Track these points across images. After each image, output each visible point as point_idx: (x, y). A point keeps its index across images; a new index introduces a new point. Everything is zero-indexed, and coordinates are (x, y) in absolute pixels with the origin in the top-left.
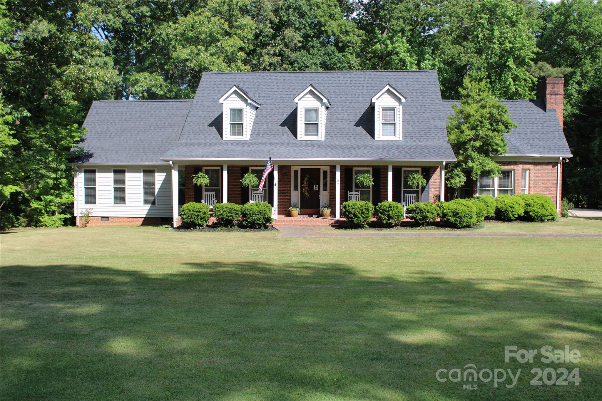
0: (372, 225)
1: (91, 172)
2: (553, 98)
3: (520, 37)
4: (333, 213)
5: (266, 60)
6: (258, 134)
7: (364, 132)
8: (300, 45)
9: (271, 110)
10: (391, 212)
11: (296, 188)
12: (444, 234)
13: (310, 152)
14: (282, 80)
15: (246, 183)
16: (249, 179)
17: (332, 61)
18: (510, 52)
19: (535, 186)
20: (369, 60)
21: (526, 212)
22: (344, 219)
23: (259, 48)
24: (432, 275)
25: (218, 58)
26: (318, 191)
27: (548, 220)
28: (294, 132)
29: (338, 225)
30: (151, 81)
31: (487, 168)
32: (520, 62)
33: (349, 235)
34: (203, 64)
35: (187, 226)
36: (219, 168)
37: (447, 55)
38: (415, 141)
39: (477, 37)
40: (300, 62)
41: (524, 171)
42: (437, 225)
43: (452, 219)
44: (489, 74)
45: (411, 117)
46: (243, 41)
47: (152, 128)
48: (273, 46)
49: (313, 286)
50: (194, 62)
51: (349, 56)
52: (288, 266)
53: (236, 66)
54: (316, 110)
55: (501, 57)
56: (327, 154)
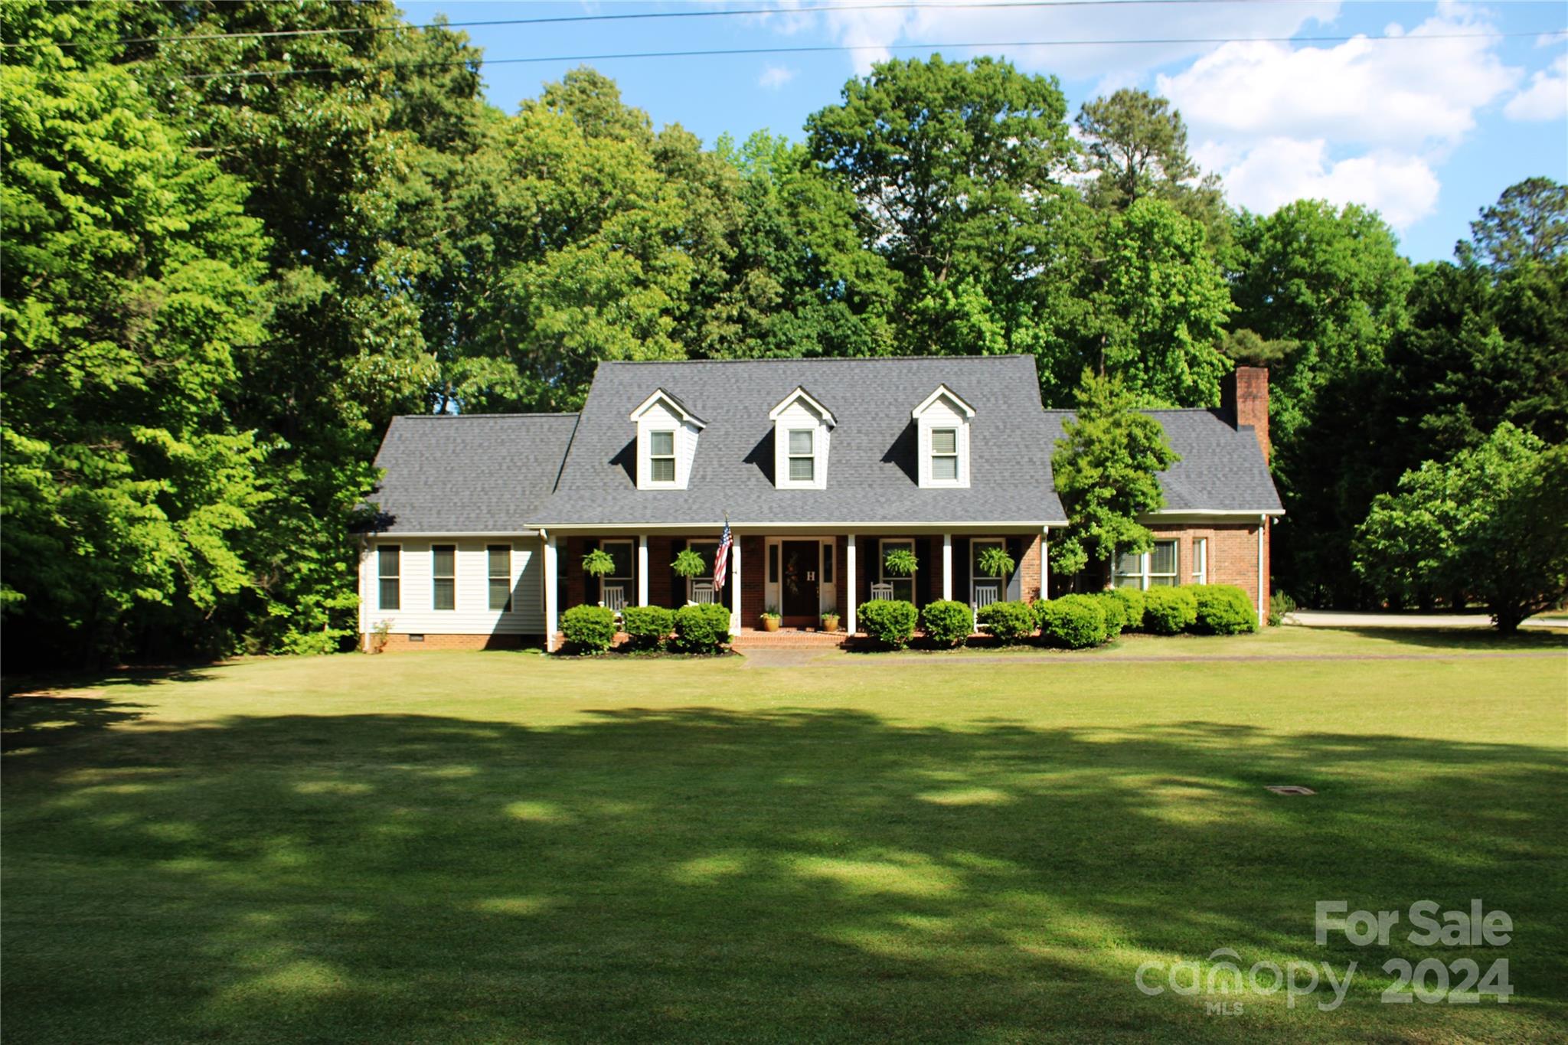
0: (916, 645)
1: (391, 549)
2: (1249, 403)
3: (1199, 284)
4: (843, 624)
5: (714, 330)
6: (704, 477)
7: (900, 473)
8: (780, 300)
9: (727, 434)
10: (948, 622)
11: (774, 579)
12: (1043, 659)
13: (799, 510)
14: (746, 375)
15: (682, 569)
16: (688, 562)
17: (840, 332)
18: (1182, 311)
19: (1218, 569)
20: (913, 327)
21: (1201, 618)
22: (865, 635)
23: (698, 308)
24: (1007, 724)
25: (622, 329)
26: (816, 583)
27: (1241, 632)
28: (770, 473)
29: (852, 646)
30: (492, 373)
31: (1124, 538)
32: (1200, 330)
33: (871, 663)
34: (593, 340)
35: (572, 649)
36: (631, 541)
37: (1062, 318)
38: (993, 489)
39: (1119, 283)
40: (780, 334)
41: (1196, 541)
42: (1035, 643)
43: (1061, 632)
44: (1144, 353)
45: (986, 444)
46: (669, 295)
47: (504, 467)
48: (727, 304)
49: (807, 742)
50: (578, 337)
51: (874, 321)
52: (763, 712)
53: (656, 343)
54: (810, 433)
55: (1165, 319)
56: (831, 514)
